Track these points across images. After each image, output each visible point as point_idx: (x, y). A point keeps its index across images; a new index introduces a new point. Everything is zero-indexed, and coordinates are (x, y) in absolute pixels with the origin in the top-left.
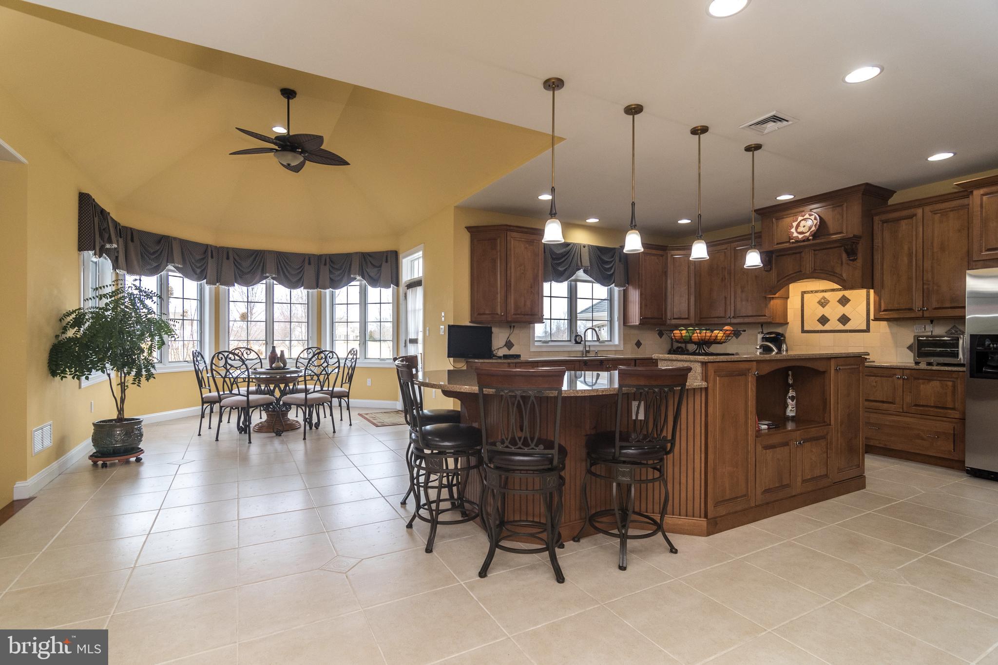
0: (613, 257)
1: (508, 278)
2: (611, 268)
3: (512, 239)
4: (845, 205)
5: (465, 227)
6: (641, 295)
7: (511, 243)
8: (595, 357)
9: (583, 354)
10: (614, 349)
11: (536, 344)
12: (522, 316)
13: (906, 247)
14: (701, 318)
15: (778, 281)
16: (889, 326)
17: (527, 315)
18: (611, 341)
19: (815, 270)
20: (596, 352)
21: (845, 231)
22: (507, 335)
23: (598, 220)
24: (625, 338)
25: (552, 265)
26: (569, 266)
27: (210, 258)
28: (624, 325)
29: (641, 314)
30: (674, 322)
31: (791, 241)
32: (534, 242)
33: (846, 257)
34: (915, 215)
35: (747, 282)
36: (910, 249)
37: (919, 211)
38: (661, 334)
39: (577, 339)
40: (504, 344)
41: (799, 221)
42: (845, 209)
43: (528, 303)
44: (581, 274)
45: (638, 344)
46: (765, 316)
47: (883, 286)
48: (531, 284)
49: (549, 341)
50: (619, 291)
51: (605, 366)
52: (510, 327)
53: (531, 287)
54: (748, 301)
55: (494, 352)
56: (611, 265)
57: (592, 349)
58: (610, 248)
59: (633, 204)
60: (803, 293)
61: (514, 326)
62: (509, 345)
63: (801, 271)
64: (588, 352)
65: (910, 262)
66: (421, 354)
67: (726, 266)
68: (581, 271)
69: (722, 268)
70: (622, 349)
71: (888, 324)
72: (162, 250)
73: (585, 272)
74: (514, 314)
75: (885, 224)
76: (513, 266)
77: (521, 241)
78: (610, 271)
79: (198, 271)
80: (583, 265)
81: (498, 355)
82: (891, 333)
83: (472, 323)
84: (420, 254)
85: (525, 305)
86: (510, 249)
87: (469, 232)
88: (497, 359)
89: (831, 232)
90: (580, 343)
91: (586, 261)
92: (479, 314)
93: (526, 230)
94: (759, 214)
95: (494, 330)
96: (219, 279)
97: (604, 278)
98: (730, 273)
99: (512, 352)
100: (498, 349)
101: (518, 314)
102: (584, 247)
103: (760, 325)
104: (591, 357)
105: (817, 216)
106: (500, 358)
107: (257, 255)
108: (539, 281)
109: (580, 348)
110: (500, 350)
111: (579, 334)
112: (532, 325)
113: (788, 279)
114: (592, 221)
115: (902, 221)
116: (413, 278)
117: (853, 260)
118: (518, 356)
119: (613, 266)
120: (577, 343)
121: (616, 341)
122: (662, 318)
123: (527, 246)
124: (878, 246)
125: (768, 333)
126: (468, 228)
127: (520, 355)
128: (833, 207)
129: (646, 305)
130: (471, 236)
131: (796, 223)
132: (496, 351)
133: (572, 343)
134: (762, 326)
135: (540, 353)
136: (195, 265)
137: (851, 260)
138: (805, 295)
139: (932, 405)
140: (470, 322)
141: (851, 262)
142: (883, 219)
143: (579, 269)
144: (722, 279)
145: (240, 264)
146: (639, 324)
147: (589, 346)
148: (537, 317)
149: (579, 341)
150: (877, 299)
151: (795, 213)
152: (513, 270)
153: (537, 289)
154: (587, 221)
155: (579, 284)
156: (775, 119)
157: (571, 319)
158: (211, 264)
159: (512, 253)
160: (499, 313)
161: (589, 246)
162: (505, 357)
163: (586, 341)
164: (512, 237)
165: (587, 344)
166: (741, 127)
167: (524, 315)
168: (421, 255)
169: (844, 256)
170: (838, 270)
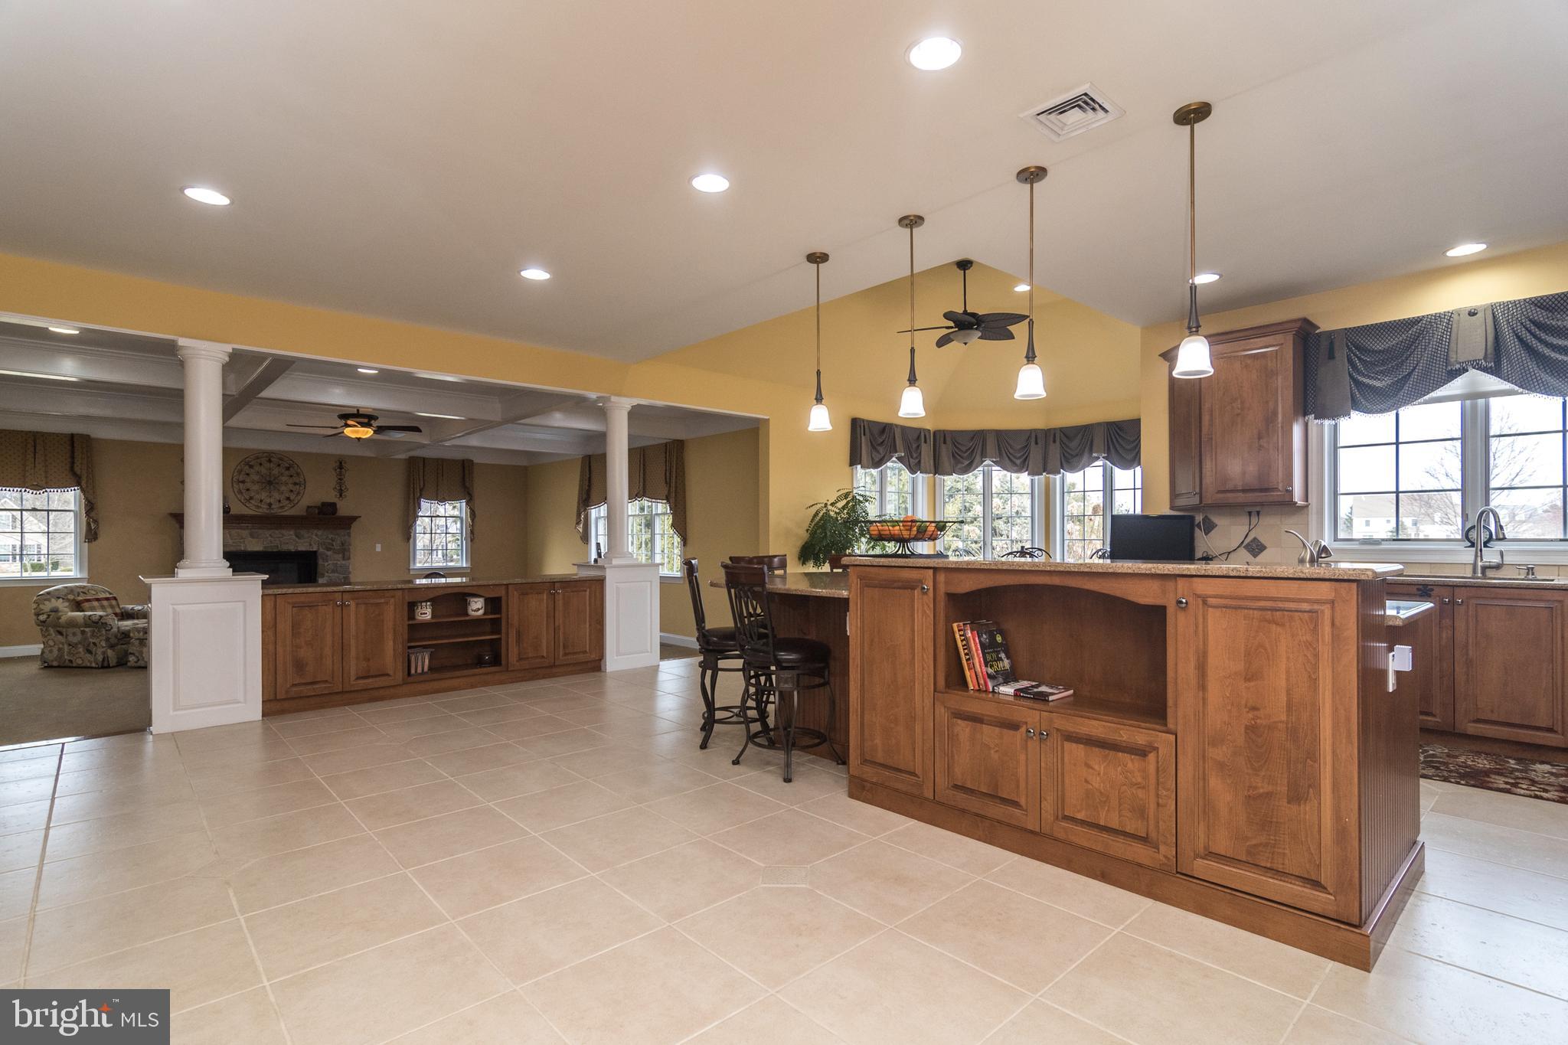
1: (1205, 428)
5: (1159, 356)
9: (1475, 572)
12: (1239, 494)
17: (1252, 490)
27: (1033, 443)
40: (1238, 544)
52: (1250, 514)
61: (1258, 513)
62: (1254, 547)
68: (1476, 372)
72: (974, 449)
74: (1220, 492)
76: (1215, 408)
79: (1018, 462)
80: (1462, 358)
83: (1171, 510)
91: (1473, 348)
96: (1045, 467)
97: (1558, 375)
100: (1227, 553)
101: (1229, 491)
102: (1473, 314)
107: (1085, 431)
108: (1278, 423)
120: (1472, 544)
136: (1015, 457)
140: (1168, 509)
145: (1068, 447)
152: (1216, 414)
153: (1275, 438)
158: (1036, 453)
159: (1214, 384)
167: (1244, 491)
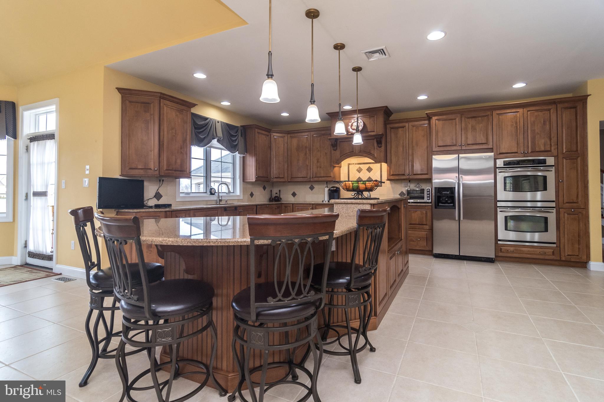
0: (236, 133)
1: (161, 138)
2: (236, 140)
3: (165, 106)
4: (376, 116)
5: (116, 88)
6: (256, 160)
7: (164, 108)
8: (226, 204)
9: (217, 203)
10: (236, 198)
11: (181, 195)
12: (173, 172)
13: (401, 142)
14: (292, 178)
15: (340, 157)
16: (391, 184)
17: (178, 171)
18: (233, 193)
19: (360, 151)
20: (226, 201)
21: (375, 131)
22: (157, 188)
23: (229, 104)
24: (244, 190)
25: (195, 132)
26: (208, 135)
28: (243, 182)
29: (256, 175)
30: (275, 180)
31: (349, 133)
32: (183, 112)
33: (377, 145)
34: (405, 126)
35: (321, 156)
36: (403, 143)
37: (407, 125)
38: (264, 188)
39: (212, 191)
40: (154, 194)
41: (352, 122)
42: (375, 119)
43: (179, 161)
44: (215, 142)
45: (252, 195)
46: (331, 177)
47: (391, 162)
48: (181, 146)
49: (191, 193)
50: (240, 157)
51: (238, 210)
52: (160, 181)
53: (181, 148)
54: (321, 168)
55: (145, 203)
56: (236, 138)
57: (223, 198)
58: (235, 126)
59: (312, 85)
60: (349, 164)
61: (163, 180)
62: (158, 196)
63: (353, 151)
64: (220, 201)
65: (403, 150)
66: (53, 206)
67: (308, 146)
68: (216, 140)
69: (305, 147)
70: (242, 199)
71: (390, 183)
73: (218, 141)
74: (166, 170)
75: (392, 129)
76: (166, 130)
77: (173, 109)
78: (235, 142)
80: (218, 135)
81: (148, 205)
82: (392, 187)
83: (122, 176)
84: (53, 108)
85: (176, 162)
86: (163, 114)
87: (120, 93)
88: (147, 209)
89: (369, 130)
90: (214, 194)
91: (220, 133)
92: (130, 169)
93: (177, 100)
94: (330, 116)
95: (146, 184)
97: (232, 147)
98: (310, 150)
99: (161, 202)
100: (148, 200)
101: (170, 170)
102: (218, 122)
103: (326, 183)
104: (223, 204)
105: (362, 121)
106: (151, 207)
108: (187, 144)
109: (215, 198)
110: (150, 201)
111: (213, 187)
112: (177, 180)
113: (346, 156)
114: (226, 103)
115: (399, 129)
116: (37, 131)
117: (380, 147)
118: (169, 206)
119: (237, 139)
120: (212, 194)
121: (238, 192)
122: (268, 177)
123: (178, 114)
124: (389, 141)
125: (332, 187)
126: (119, 90)
127: (171, 205)
128: (369, 117)
129: (259, 168)
130: (122, 97)
131: (351, 123)
132: (147, 201)
133: (208, 194)
134: (327, 183)
135: (184, 203)
137: (379, 147)
138: (350, 166)
139: (417, 223)
140: (120, 175)
141: (379, 148)
142: (391, 127)
143: (214, 139)
144: (305, 154)
146: (255, 181)
147: (221, 197)
148: (185, 173)
149: (213, 193)
150: (389, 168)
151: (349, 118)
152: (166, 133)
153: (186, 150)
154: (222, 103)
155: (212, 149)
156: (382, 52)
157: (206, 176)
159: (165, 118)
160: (153, 169)
161: (221, 122)
162: (157, 206)
163: (219, 193)
164: (164, 104)
165: (220, 195)
166: (361, 52)
167: (175, 171)
168: (55, 109)
169: (376, 144)
170: (372, 152)
